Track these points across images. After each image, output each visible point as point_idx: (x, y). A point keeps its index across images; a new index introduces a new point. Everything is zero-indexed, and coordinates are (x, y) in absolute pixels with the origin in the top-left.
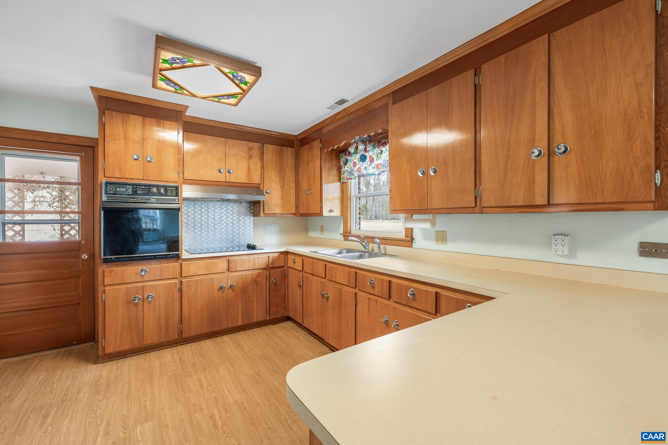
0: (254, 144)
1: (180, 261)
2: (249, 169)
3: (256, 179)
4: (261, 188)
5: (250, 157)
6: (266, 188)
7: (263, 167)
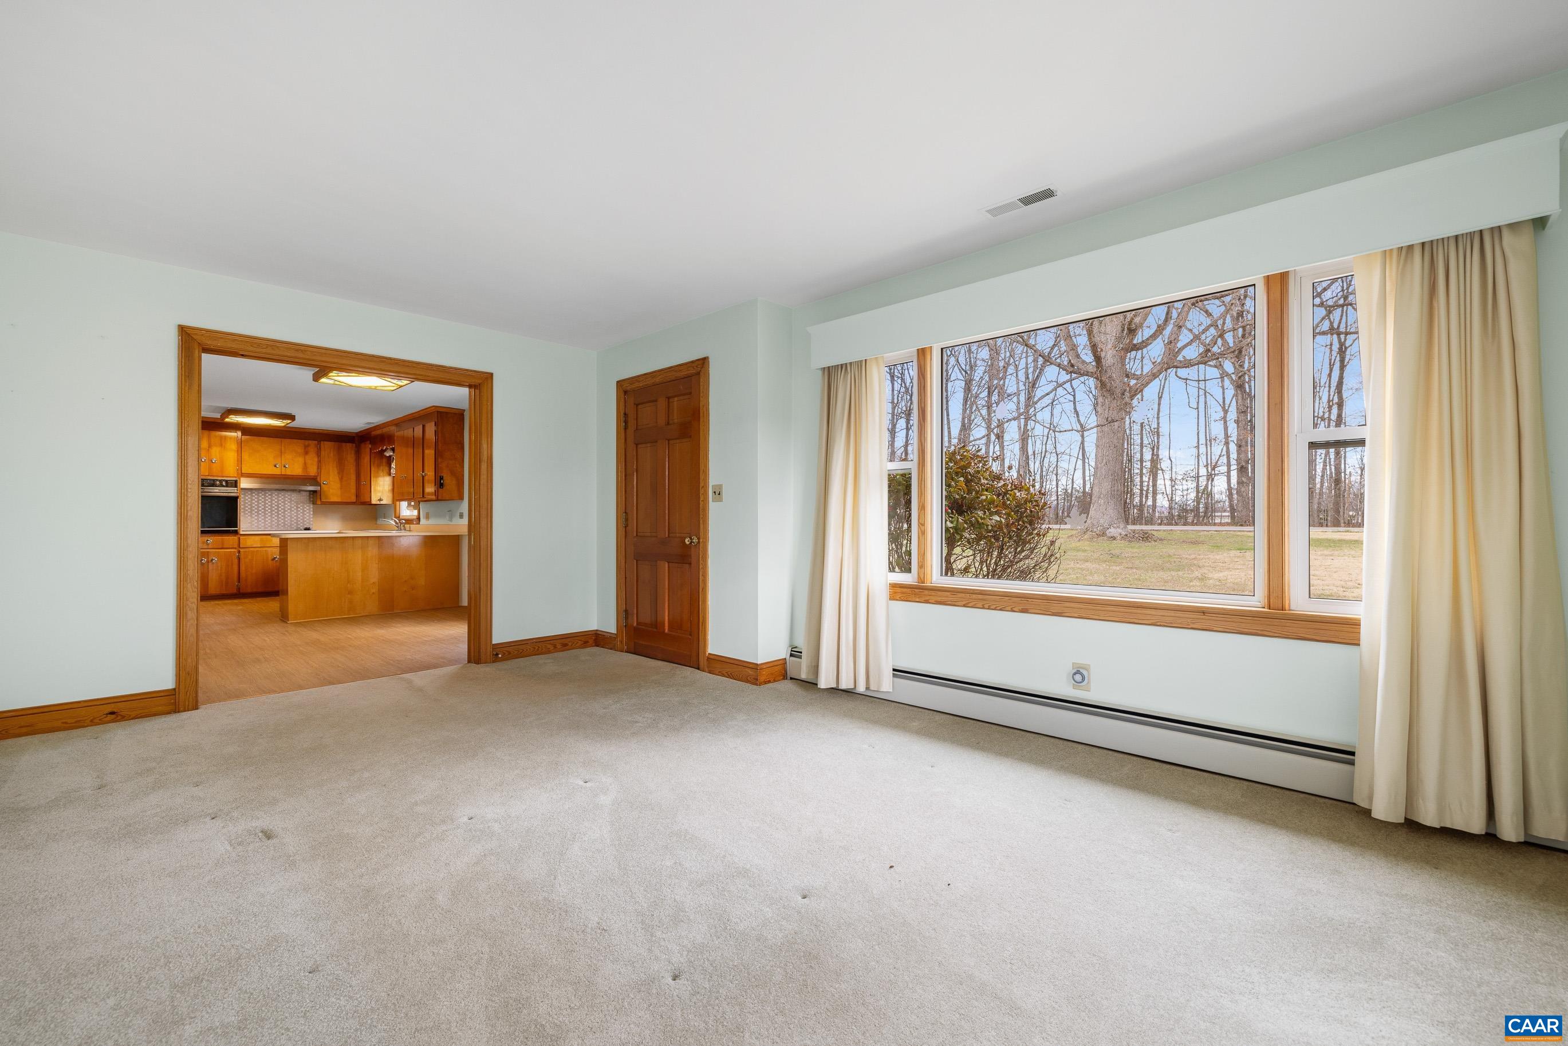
0: (310, 442)
1: (238, 536)
2: (305, 463)
3: (313, 471)
4: (318, 479)
5: (306, 453)
6: (323, 480)
7: (319, 462)
